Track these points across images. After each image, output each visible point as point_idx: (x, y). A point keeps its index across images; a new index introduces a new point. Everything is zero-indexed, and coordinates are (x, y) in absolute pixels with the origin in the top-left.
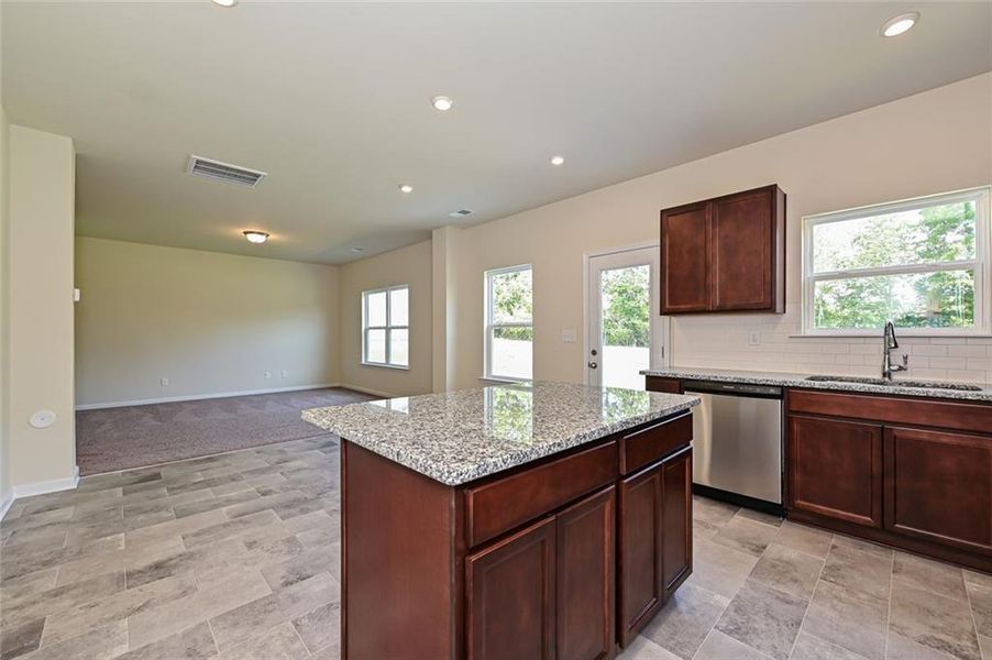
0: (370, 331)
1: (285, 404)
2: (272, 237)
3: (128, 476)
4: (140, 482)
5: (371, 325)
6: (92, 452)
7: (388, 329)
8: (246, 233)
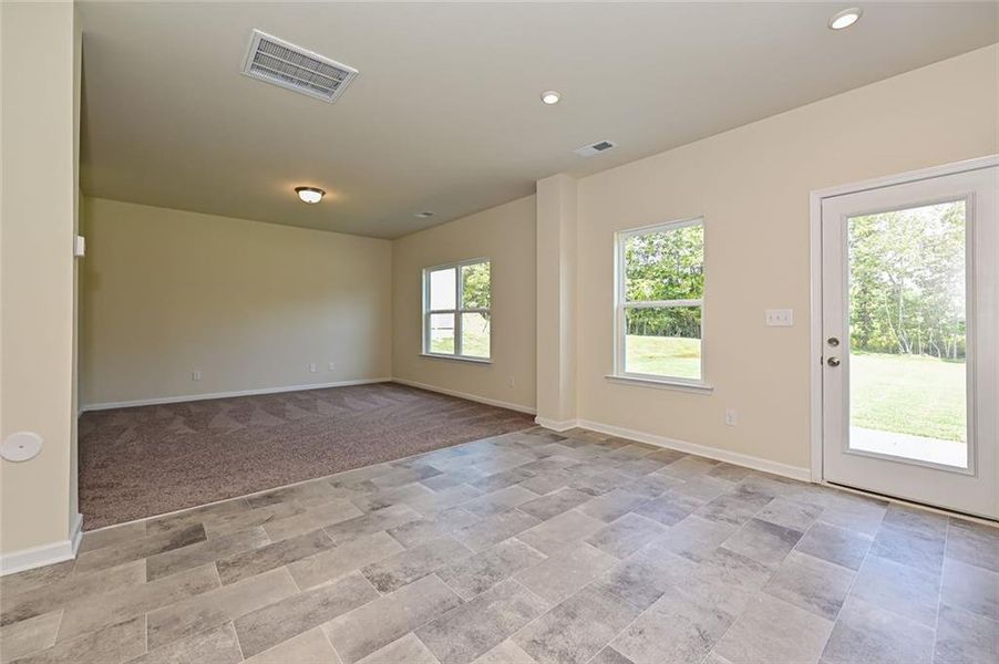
0: (432, 316)
1: (339, 405)
2: (329, 196)
3: (155, 531)
4: (175, 545)
5: (432, 309)
6: (104, 481)
7: (458, 313)
8: (298, 190)
